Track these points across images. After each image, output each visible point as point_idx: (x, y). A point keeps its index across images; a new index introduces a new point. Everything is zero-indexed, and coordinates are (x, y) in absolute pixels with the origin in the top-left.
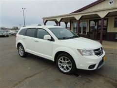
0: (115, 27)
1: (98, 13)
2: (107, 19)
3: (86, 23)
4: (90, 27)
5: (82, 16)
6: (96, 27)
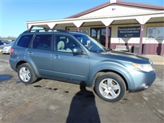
1: (102, 20)
5: (84, 23)
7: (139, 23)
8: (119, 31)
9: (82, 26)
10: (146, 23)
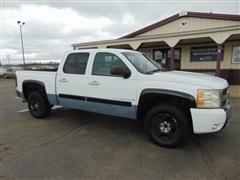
1: (165, 40)
2: (180, 49)
5: (142, 44)
6: (164, 61)
7: (214, 42)
8: (191, 53)
9: (140, 47)
10: (227, 41)
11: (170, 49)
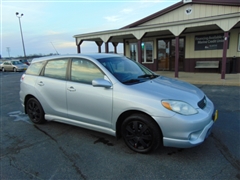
0: (196, 49)
1: (170, 29)
2: (184, 38)
3: (151, 43)
4: (158, 50)
5: (146, 33)
6: (168, 51)
7: (220, 29)
8: (196, 42)
9: (144, 36)
10: (233, 28)
11: (174, 37)
